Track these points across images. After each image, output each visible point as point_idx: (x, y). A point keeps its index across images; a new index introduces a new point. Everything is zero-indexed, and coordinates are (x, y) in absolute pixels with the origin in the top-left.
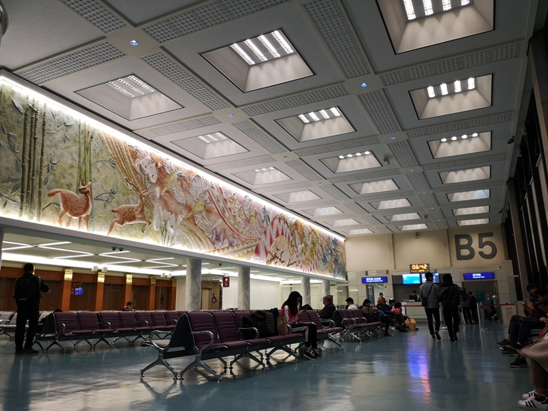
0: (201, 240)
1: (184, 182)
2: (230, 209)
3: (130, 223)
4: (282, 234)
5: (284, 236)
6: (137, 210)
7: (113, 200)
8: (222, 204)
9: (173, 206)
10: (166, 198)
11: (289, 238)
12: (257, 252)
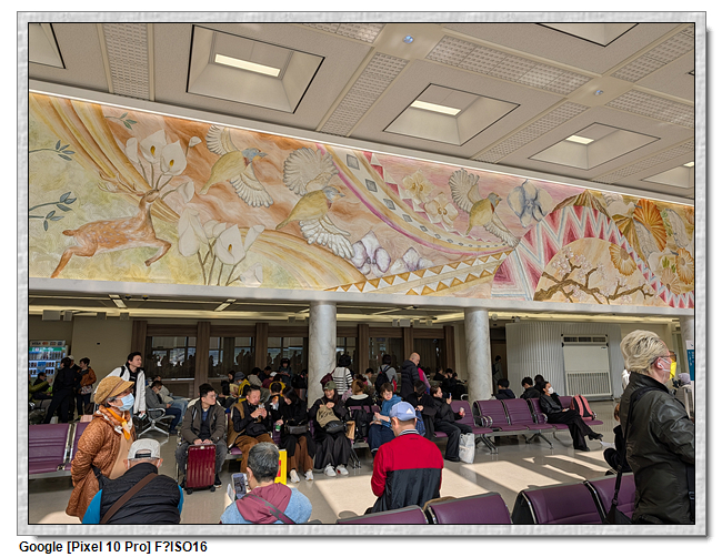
0: (318, 267)
1: (265, 165)
2: (409, 202)
3: (112, 250)
4: (589, 234)
5: (596, 239)
6: (129, 227)
7: (67, 215)
8: (380, 195)
9: (232, 211)
10: (213, 198)
11: (612, 240)
12: (502, 275)
